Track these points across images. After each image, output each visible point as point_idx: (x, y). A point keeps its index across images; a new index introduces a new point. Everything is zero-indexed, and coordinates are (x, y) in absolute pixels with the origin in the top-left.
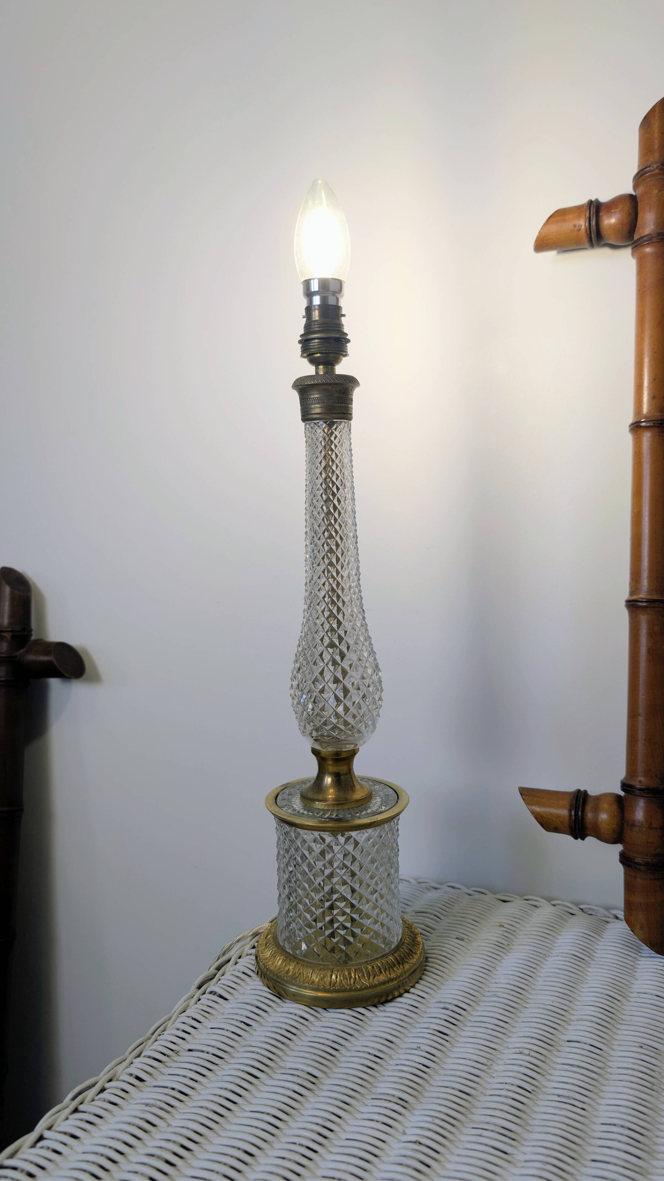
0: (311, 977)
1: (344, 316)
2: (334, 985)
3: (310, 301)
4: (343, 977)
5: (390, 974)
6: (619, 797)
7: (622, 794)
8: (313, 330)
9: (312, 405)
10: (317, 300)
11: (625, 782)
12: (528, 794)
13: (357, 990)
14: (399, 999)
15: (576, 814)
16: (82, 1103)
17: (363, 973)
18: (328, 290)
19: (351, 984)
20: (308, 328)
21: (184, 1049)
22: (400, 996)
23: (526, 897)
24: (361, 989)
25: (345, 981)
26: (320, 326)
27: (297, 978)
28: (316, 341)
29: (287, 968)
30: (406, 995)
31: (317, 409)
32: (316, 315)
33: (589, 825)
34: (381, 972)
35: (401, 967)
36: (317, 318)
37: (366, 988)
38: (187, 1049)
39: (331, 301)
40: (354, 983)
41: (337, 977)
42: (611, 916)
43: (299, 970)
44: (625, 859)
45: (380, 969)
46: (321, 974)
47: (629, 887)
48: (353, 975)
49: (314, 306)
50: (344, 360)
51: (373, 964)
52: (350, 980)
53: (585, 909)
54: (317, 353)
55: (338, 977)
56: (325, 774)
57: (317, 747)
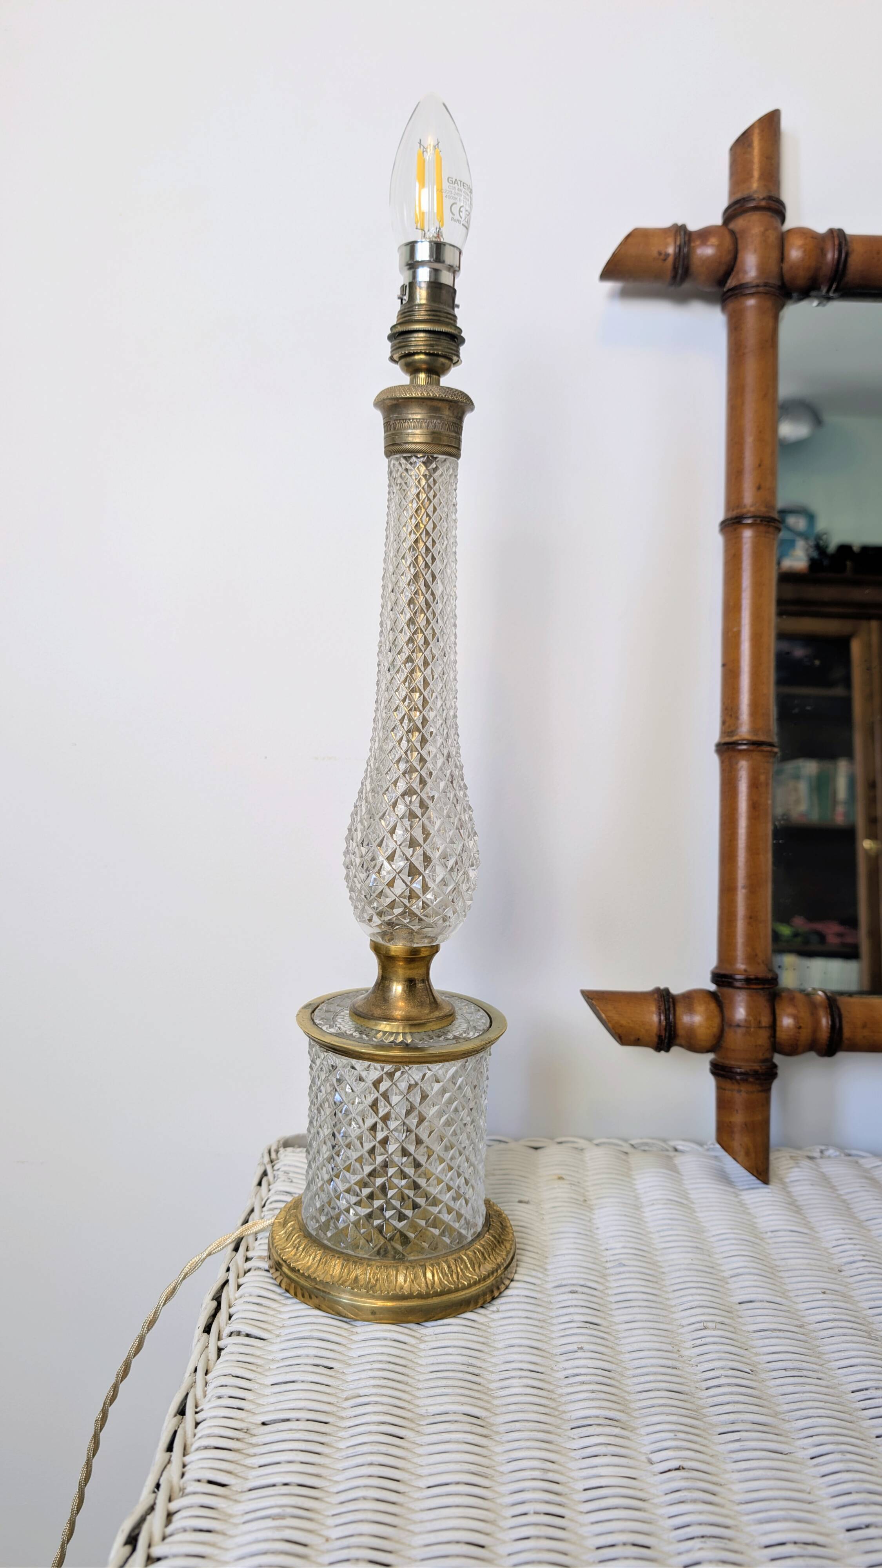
0: (396, 1281)
1: (458, 306)
2: (433, 1287)
3: (414, 276)
4: (442, 1273)
5: (496, 1259)
6: (712, 994)
7: (712, 987)
8: (417, 318)
9: (407, 429)
10: (424, 275)
11: (718, 971)
12: (594, 999)
13: (464, 1288)
14: (508, 1292)
15: (667, 1019)
16: (150, 1546)
17: (465, 1263)
18: (443, 262)
19: (454, 1281)
20: (407, 312)
21: (256, 1424)
22: (507, 1288)
23: (560, 1140)
24: (470, 1286)
25: (446, 1278)
26: (429, 313)
27: (375, 1285)
28: (422, 335)
29: (353, 1276)
30: (513, 1284)
31: (416, 436)
32: (422, 296)
33: (681, 1032)
34: (485, 1259)
35: (503, 1247)
36: (423, 302)
37: (475, 1283)
38: (260, 1422)
39: (446, 278)
40: (458, 1279)
41: (433, 1276)
42: (670, 1149)
43: (374, 1274)
44: (719, 1070)
45: (483, 1254)
46: (410, 1274)
47: (723, 1105)
48: (453, 1267)
49: (420, 282)
50: (454, 370)
51: (472, 1248)
52: (452, 1275)
53: (637, 1144)
54: (418, 353)
55: (436, 1275)
56: (391, 980)
57: (379, 940)
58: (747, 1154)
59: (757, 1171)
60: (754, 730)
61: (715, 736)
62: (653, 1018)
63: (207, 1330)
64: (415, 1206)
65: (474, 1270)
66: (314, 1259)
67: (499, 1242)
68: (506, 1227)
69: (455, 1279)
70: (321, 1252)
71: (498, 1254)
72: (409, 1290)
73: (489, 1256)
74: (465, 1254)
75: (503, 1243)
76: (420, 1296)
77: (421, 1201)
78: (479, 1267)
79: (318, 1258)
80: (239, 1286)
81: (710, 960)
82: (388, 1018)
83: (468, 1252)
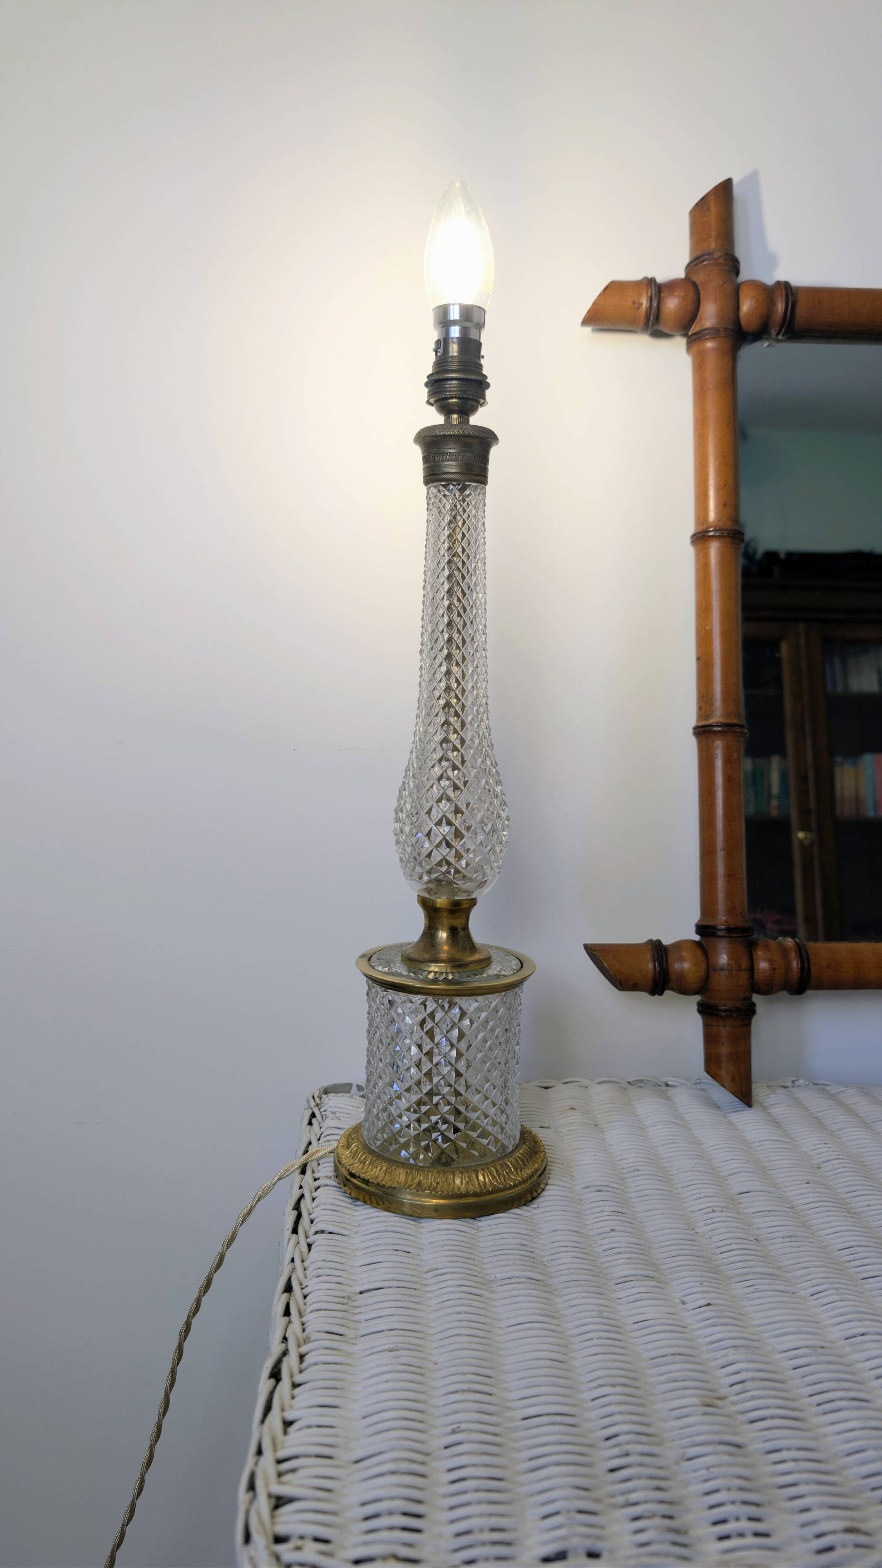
0: (454, 1183)
1: (483, 357)
3: (447, 333)
4: (491, 1176)
5: (533, 1165)
6: (698, 943)
7: (697, 938)
8: (449, 368)
9: (445, 461)
10: (455, 332)
11: (700, 923)
12: (595, 952)
13: (511, 1187)
14: (545, 1193)
15: (660, 965)
16: (292, 1377)
17: (510, 1168)
18: (471, 321)
19: (502, 1182)
20: (442, 363)
21: (355, 1293)
22: (543, 1190)
23: (565, 1081)
24: (516, 1186)
25: (495, 1180)
26: (462, 363)
27: (436, 1187)
28: (454, 382)
29: (417, 1180)
30: (547, 1187)
31: (451, 467)
32: (454, 350)
33: (673, 977)
34: (525, 1165)
35: (538, 1156)
36: (455, 354)
37: (520, 1183)
38: (358, 1292)
39: (473, 335)
40: (505, 1181)
41: (484, 1178)
42: (663, 1084)
43: (435, 1178)
44: (704, 1009)
45: (523, 1161)
46: (465, 1177)
47: (710, 1039)
48: (500, 1171)
49: (452, 338)
50: (481, 410)
51: (514, 1156)
52: (499, 1178)
53: (633, 1082)
54: (452, 398)
55: (486, 1178)
56: (437, 929)
57: (427, 895)
58: (733, 1080)
59: (742, 1094)
60: (726, 714)
61: (692, 721)
62: (649, 966)
63: (295, 1231)
64: (456, 1130)
65: (518, 1174)
66: (380, 1170)
67: (534, 1152)
68: (537, 1141)
69: (503, 1180)
70: (386, 1164)
71: (535, 1162)
72: (465, 1190)
73: (528, 1163)
74: (509, 1161)
75: (537, 1153)
76: (475, 1194)
77: (461, 1126)
78: (521, 1171)
79: (384, 1168)
80: (314, 1199)
81: (694, 915)
82: (436, 961)
83: (510, 1159)
